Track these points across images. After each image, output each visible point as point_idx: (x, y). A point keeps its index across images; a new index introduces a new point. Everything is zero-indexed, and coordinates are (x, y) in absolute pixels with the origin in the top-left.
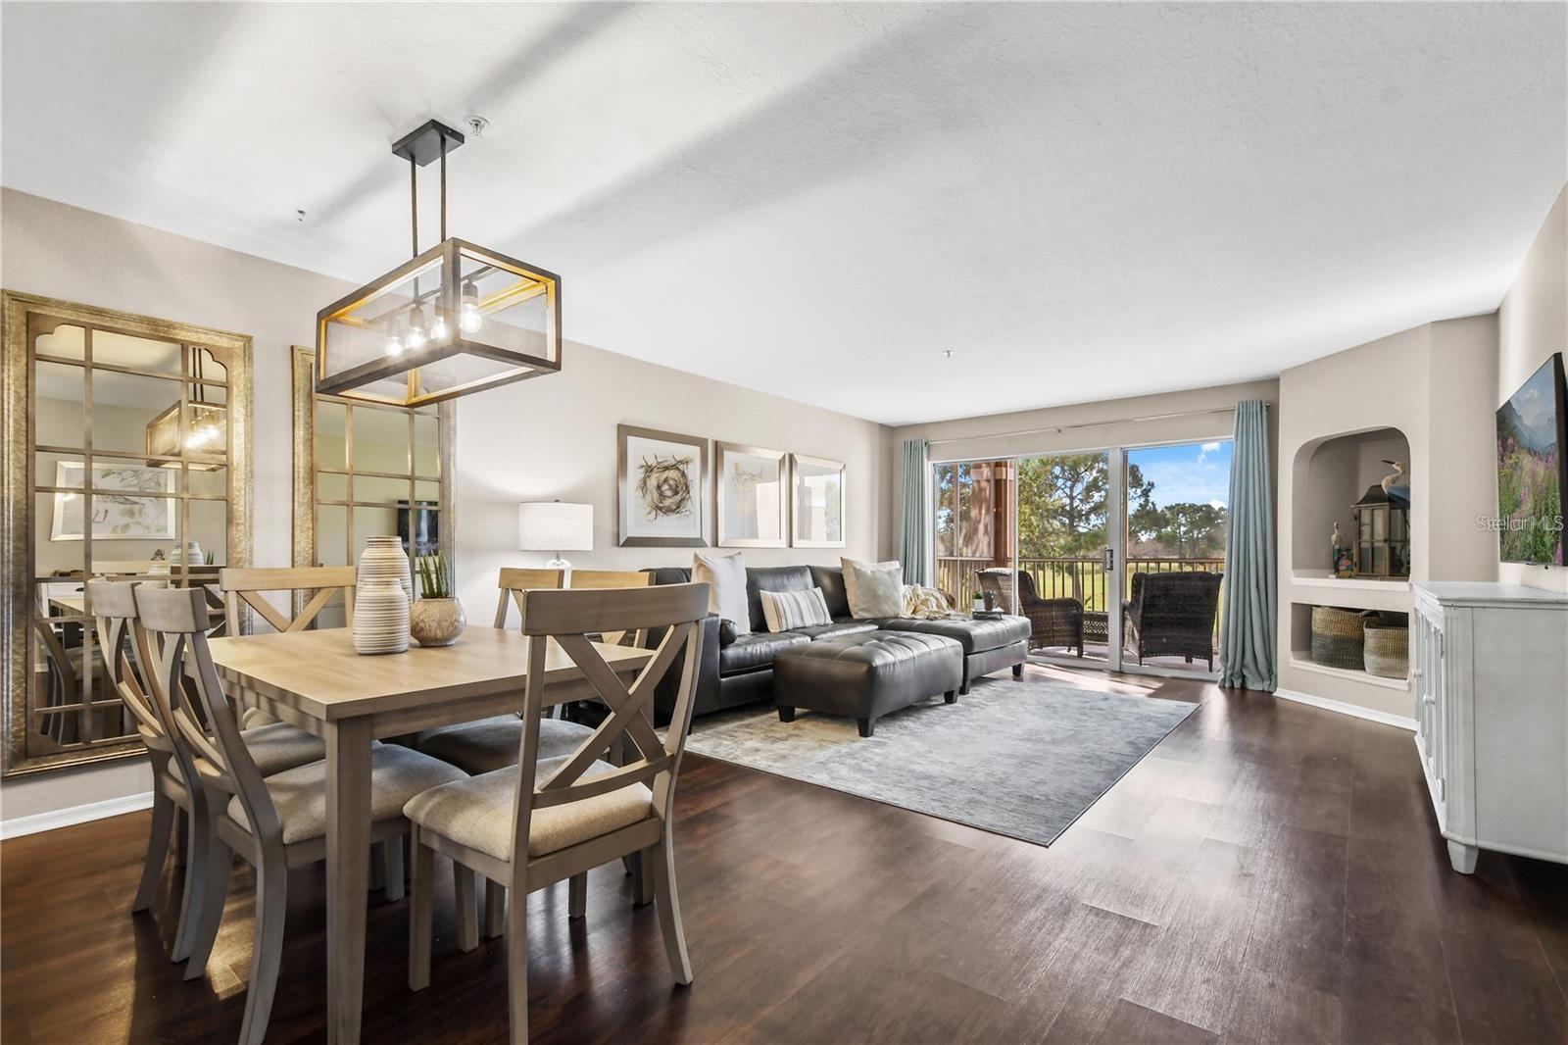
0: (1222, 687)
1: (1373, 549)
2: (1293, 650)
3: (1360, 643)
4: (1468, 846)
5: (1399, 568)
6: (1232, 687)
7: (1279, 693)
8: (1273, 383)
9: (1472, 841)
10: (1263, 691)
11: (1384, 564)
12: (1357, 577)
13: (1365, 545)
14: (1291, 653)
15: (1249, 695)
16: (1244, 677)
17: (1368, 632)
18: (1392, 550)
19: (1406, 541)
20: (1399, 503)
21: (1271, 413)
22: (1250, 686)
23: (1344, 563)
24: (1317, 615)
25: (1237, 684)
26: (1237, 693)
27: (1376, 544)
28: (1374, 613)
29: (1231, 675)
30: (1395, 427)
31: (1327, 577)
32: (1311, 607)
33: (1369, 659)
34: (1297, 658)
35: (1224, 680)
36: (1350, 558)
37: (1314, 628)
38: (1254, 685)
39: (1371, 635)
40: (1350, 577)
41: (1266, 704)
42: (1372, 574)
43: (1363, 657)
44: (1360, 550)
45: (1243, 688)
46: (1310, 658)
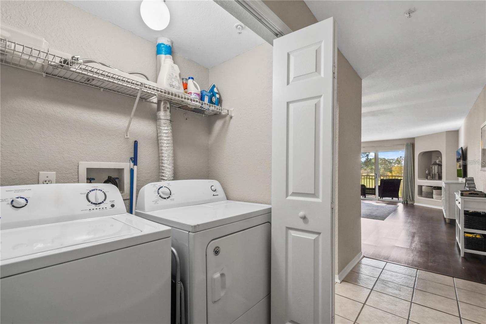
0: (402, 203)
1: (435, 174)
2: (418, 195)
3: (432, 193)
4: (448, 219)
5: (440, 178)
6: (405, 203)
7: (415, 204)
8: (413, 139)
9: (449, 218)
10: (411, 204)
11: (437, 177)
12: (432, 180)
13: (433, 173)
14: (418, 196)
15: (408, 205)
16: (407, 201)
17: (434, 191)
18: (439, 174)
19: (441, 173)
20: (440, 165)
21: (413, 145)
22: (408, 203)
23: (429, 177)
24: (423, 188)
25: (406, 202)
26: (406, 204)
27: (435, 173)
28: (435, 187)
29: (404, 201)
30: (439, 150)
31: (425, 180)
32: (422, 186)
33: (434, 196)
34: (419, 196)
35: (403, 202)
36: (430, 176)
37: (423, 190)
38: (409, 202)
39: (435, 192)
40: (430, 180)
41: (413, 206)
42: (435, 179)
43: (433, 196)
44: (432, 174)
45: (407, 203)
46: (422, 196)
